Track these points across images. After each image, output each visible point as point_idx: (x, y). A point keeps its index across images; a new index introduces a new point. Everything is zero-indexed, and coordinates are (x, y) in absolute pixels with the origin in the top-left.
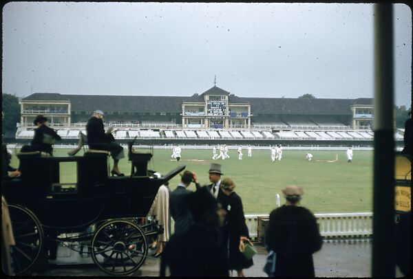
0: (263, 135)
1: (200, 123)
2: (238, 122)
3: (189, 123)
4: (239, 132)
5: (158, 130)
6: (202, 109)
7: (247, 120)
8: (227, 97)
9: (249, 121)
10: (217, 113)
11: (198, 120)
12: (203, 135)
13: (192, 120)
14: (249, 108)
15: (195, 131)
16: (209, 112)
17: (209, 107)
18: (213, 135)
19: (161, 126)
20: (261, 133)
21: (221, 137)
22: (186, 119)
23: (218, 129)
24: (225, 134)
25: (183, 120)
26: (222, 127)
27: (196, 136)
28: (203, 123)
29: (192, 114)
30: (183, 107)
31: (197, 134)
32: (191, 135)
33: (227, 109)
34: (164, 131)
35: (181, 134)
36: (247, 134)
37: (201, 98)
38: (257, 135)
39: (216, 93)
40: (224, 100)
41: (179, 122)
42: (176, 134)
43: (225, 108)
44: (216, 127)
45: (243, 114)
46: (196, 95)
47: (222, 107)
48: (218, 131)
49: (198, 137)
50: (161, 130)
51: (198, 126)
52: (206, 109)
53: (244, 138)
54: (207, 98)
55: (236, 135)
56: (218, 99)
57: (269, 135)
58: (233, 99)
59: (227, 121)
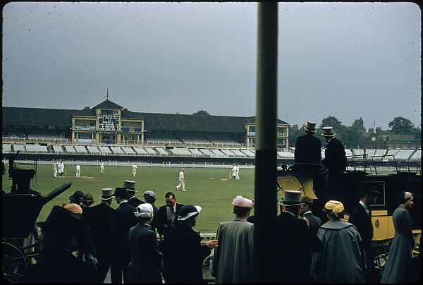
0: (157, 151)
1: (91, 138)
2: (131, 138)
3: (79, 138)
4: (132, 148)
5: (46, 145)
6: (93, 124)
7: (140, 135)
8: (119, 112)
9: (143, 136)
10: (109, 127)
11: (89, 135)
12: (93, 150)
13: (82, 135)
14: (143, 123)
15: (86, 147)
16: (100, 127)
17: (101, 121)
18: (105, 150)
19: (49, 140)
20: (154, 149)
21: (113, 153)
22: (76, 133)
23: (109, 145)
24: (117, 150)
25: (73, 134)
26: (114, 143)
27: (86, 151)
28: (94, 138)
29: (83, 129)
30: (73, 121)
31: (87, 150)
32: (81, 150)
33: (120, 124)
34: (52, 146)
35: (70, 149)
36: (141, 151)
37: (92, 112)
38: (151, 152)
39: (108, 107)
40: (117, 115)
41: (68, 136)
42: (65, 149)
43: (118, 123)
44: (108, 143)
45: (135, 130)
46: (87, 109)
47: (115, 122)
48: (109, 147)
49: (89, 152)
50: (49, 144)
51: (90, 141)
52: (97, 124)
53: (137, 154)
54: (99, 111)
55: (129, 151)
56: (111, 113)
57: (163, 152)
58: (126, 114)
59: (119, 136)
